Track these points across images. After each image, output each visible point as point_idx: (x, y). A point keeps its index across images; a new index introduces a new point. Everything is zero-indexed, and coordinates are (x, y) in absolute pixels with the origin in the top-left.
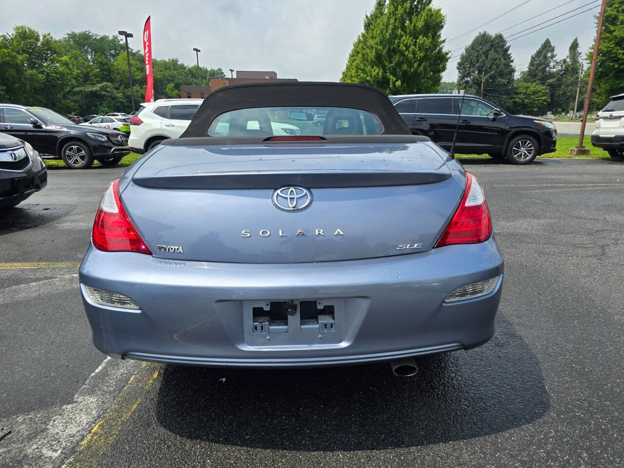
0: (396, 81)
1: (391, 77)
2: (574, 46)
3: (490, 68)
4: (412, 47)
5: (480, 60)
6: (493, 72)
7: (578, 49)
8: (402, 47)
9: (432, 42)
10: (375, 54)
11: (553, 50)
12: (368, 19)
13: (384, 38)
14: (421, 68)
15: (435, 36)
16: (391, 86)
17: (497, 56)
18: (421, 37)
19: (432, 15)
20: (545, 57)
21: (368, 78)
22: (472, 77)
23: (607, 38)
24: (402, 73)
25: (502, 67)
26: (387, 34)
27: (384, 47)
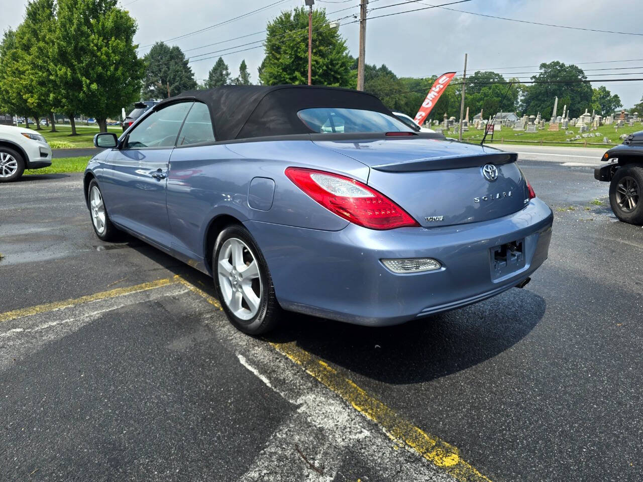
0: (91, 83)
1: (84, 78)
2: (243, 67)
3: (174, 79)
4: (104, 49)
5: (163, 70)
6: (177, 84)
7: (247, 70)
8: (93, 47)
9: (126, 46)
10: (57, 50)
11: (227, 69)
12: (32, 7)
13: (68, 34)
14: (119, 73)
15: (128, 40)
16: (85, 89)
17: (178, 68)
18: (113, 39)
19: (122, 17)
20: (221, 74)
21: (52, 78)
22: (156, 87)
23: (275, 64)
24: (97, 76)
25: (185, 80)
26: (72, 29)
27: (69, 43)
